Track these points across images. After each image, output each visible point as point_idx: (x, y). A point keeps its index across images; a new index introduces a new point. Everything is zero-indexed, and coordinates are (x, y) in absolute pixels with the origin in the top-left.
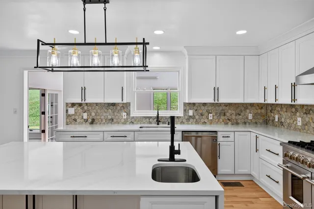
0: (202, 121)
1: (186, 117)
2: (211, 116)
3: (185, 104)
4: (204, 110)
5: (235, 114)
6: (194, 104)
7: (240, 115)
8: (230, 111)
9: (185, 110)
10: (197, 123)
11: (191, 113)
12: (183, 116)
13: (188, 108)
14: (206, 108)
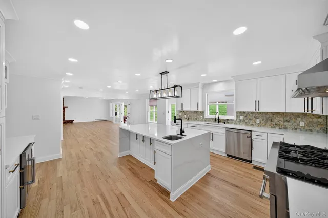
0: (251, 123)
1: (238, 120)
2: (258, 121)
3: (237, 112)
4: (252, 116)
5: (283, 121)
6: (244, 112)
7: (289, 122)
8: (277, 118)
9: (237, 116)
10: (246, 124)
11: (241, 118)
12: (235, 119)
13: (239, 114)
14: (254, 115)
